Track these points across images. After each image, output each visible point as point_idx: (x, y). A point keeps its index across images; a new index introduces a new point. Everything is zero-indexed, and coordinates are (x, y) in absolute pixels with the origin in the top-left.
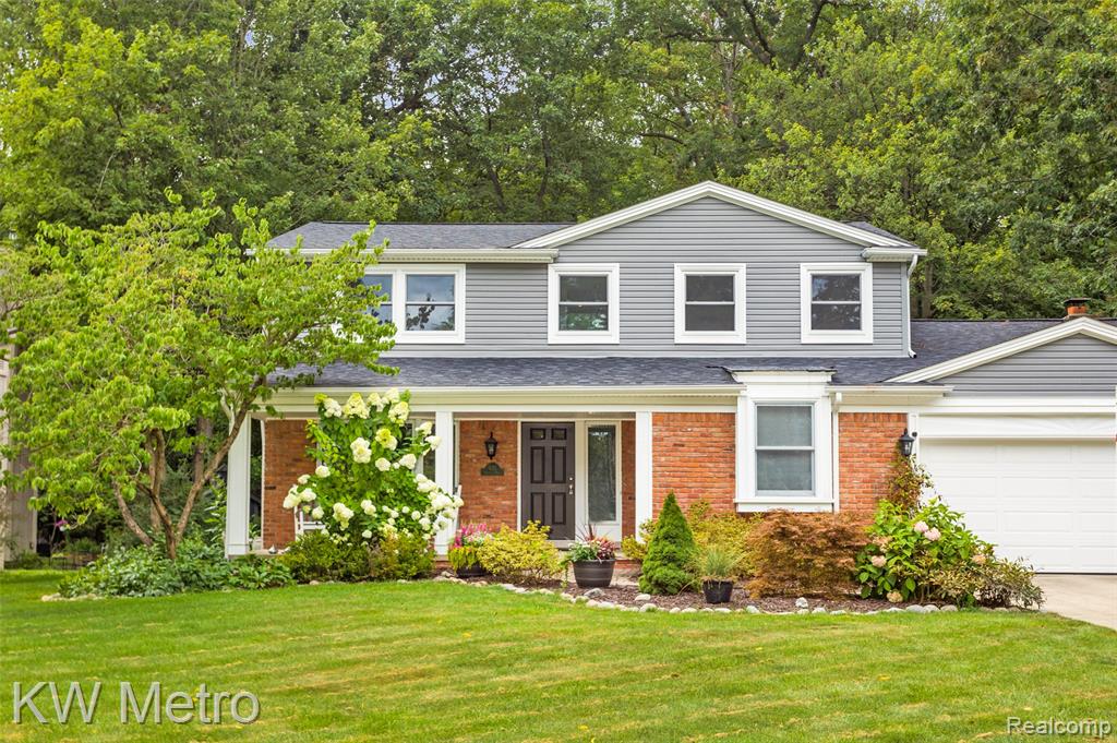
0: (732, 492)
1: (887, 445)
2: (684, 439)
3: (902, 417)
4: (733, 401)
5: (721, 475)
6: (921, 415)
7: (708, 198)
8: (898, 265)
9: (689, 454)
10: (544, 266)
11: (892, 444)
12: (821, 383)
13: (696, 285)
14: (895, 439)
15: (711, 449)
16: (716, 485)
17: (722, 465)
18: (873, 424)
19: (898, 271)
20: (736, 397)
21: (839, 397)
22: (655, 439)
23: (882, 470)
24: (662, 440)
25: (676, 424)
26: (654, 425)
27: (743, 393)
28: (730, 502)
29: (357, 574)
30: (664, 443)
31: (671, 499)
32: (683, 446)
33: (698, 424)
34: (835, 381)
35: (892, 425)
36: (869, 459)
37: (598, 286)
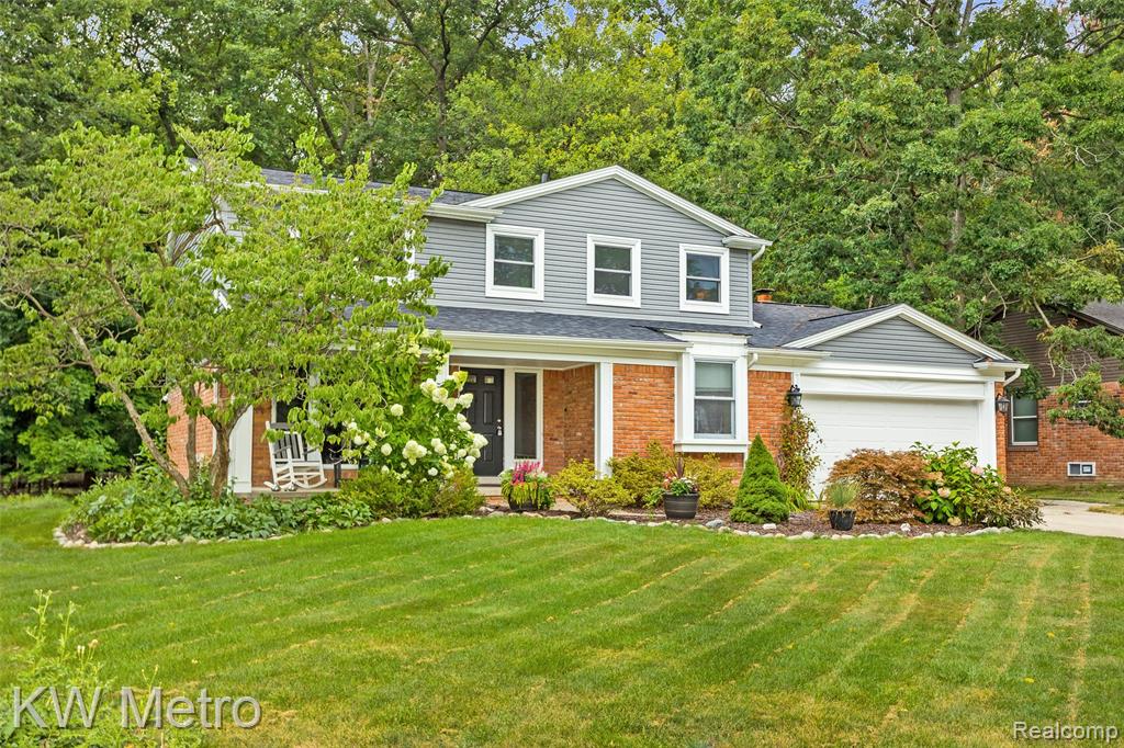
0: (672, 435)
1: (778, 398)
2: (637, 388)
3: (788, 375)
4: (678, 356)
5: (664, 420)
6: (802, 375)
7: (613, 180)
8: (746, 252)
9: (639, 401)
10: (482, 225)
11: (781, 398)
12: (740, 345)
13: (603, 254)
14: (785, 393)
15: (657, 397)
16: (661, 428)
17: (665, 411)
18: (769, 381)
19: (745, 256)
20: (681, 354)
21: (756, 356)
22: (614, 387)
23: (776, 418)
24: (620, 387)
25: (631, 374)
26: (614, 374)
27: (688, 350)
28: (670, 443)
29: (423, 510)
30: (621, 391)
31: (758, 438)
32: (635, 393)
33: (647, 375)
34: (749, 344)
35: (781, 382)
36: (766, 409)
37: (525, 247)
